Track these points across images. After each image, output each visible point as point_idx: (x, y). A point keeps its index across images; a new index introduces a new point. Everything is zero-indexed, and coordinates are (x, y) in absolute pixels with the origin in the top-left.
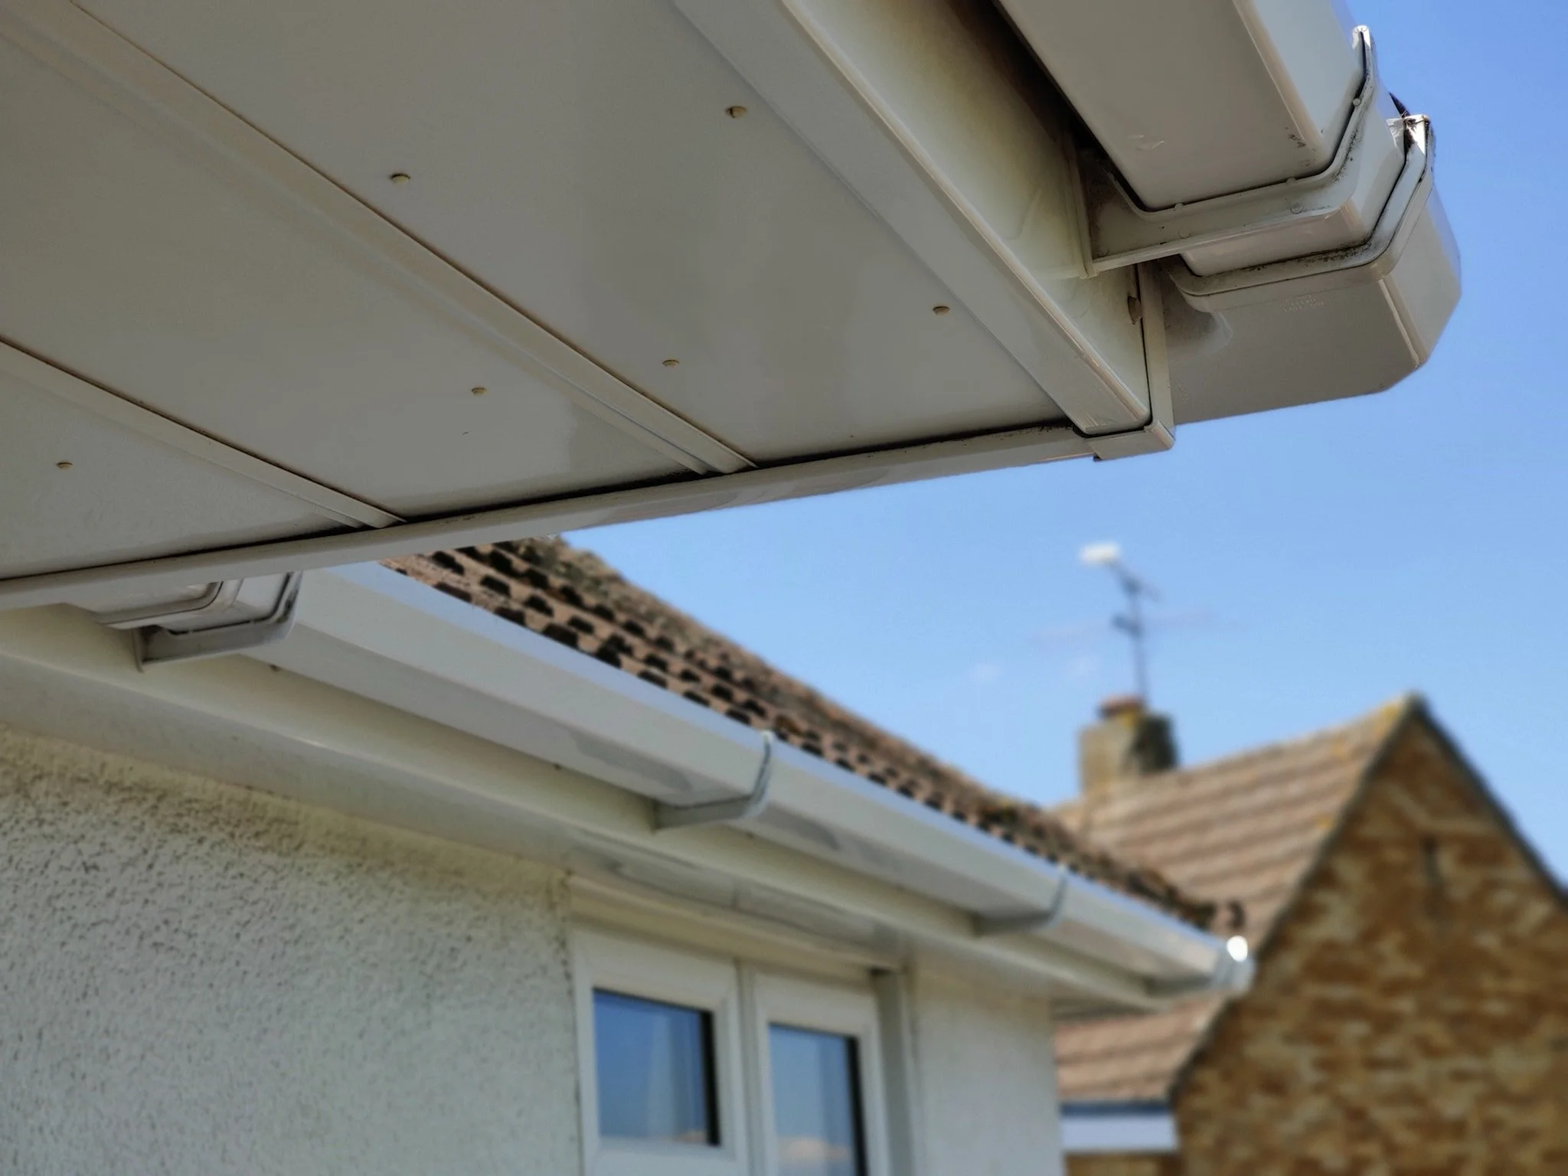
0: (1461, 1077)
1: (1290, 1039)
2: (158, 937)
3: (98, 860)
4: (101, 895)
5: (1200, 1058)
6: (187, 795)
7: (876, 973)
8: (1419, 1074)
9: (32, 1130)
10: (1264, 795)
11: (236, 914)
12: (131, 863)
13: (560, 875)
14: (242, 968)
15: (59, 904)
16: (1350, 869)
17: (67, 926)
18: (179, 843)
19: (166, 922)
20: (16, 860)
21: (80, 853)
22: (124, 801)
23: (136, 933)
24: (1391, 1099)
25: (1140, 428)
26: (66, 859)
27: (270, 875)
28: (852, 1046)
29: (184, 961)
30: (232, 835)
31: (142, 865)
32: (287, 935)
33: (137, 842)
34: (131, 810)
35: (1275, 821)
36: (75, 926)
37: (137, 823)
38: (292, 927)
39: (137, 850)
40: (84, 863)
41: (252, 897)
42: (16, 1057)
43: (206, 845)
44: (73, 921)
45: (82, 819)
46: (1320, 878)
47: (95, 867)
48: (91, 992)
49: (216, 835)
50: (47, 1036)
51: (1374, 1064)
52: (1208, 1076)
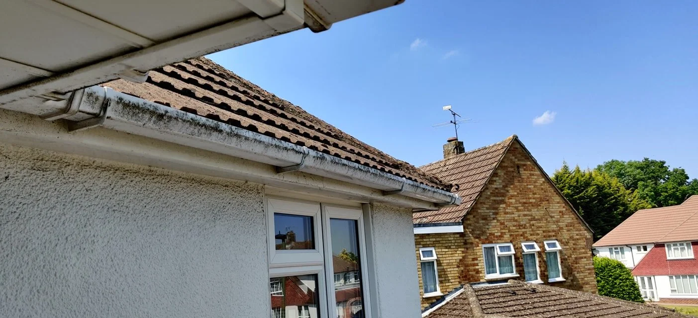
0: (525, 215)
1: (487, 209)
2: (115, 208)
3: (92, 188)
4: (92, 198)
5: (468, 213)
6: (126, 169)
7: (363, 204)
8: (516, 215)
9: (63, 266)
10: (483, 157)
11: (145, 201)
12: (105, 188)
13: (261, 185)
14: (147, 215)
15: (76, 201)
16: (501, 173)
17: (79, 207)
18: (123, 182)
19: (118, 204)
20: (58, 189)
21: (84, 186)
22: (103, 171)
23: (107, 208)
24: (510, 220)
25: (281, 13)
26: (78, 188)
27: (158, 190)
28: (356, 221)
29: (125, 214)
30: (144, 179)
31: (109, 189)
32: (164, 205)
33: (107, 182)
34: (105, 173)
35: (485, 163)
36: (82, 207)
37: (108, 177)
38: (166, 203)
39: (107, 184)
40: (86, 189)
41: (151, 196)
42: (56, 245)
43: (134, 182)
44: (81, 205)
45: (85, 177)
46: (495, 174)
47: (90, 190)
48: (88, 225)
49: (138, 179)
50: (69, 239)
51: (506, 213)
52: (470, 217)
